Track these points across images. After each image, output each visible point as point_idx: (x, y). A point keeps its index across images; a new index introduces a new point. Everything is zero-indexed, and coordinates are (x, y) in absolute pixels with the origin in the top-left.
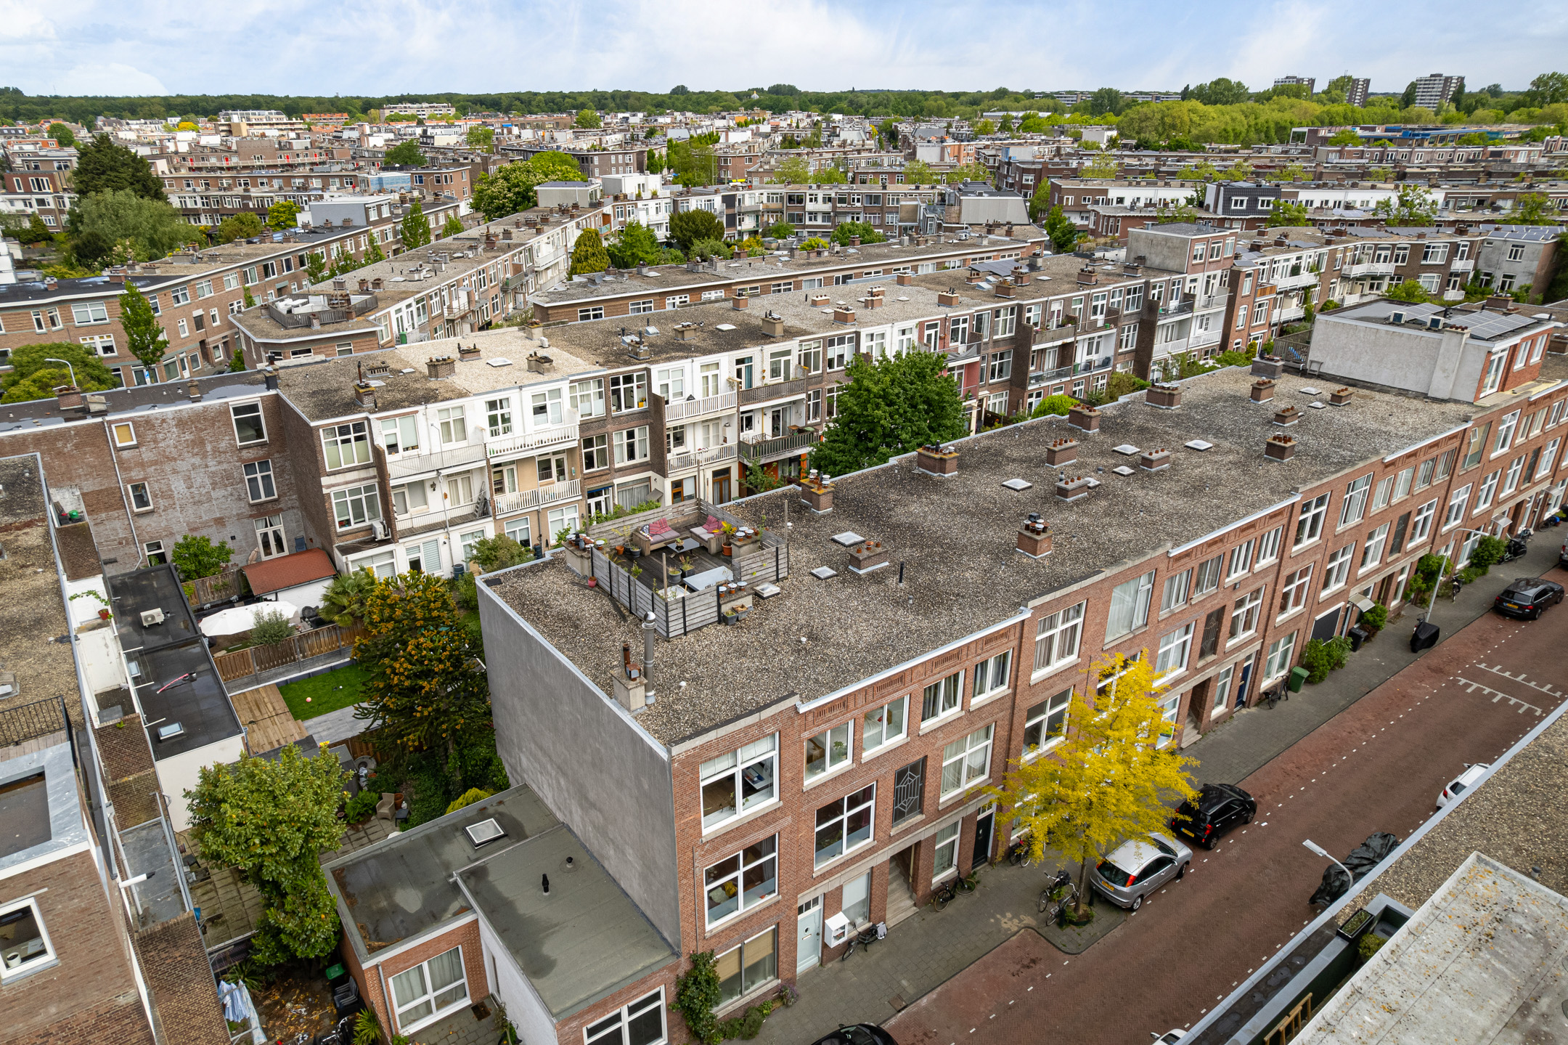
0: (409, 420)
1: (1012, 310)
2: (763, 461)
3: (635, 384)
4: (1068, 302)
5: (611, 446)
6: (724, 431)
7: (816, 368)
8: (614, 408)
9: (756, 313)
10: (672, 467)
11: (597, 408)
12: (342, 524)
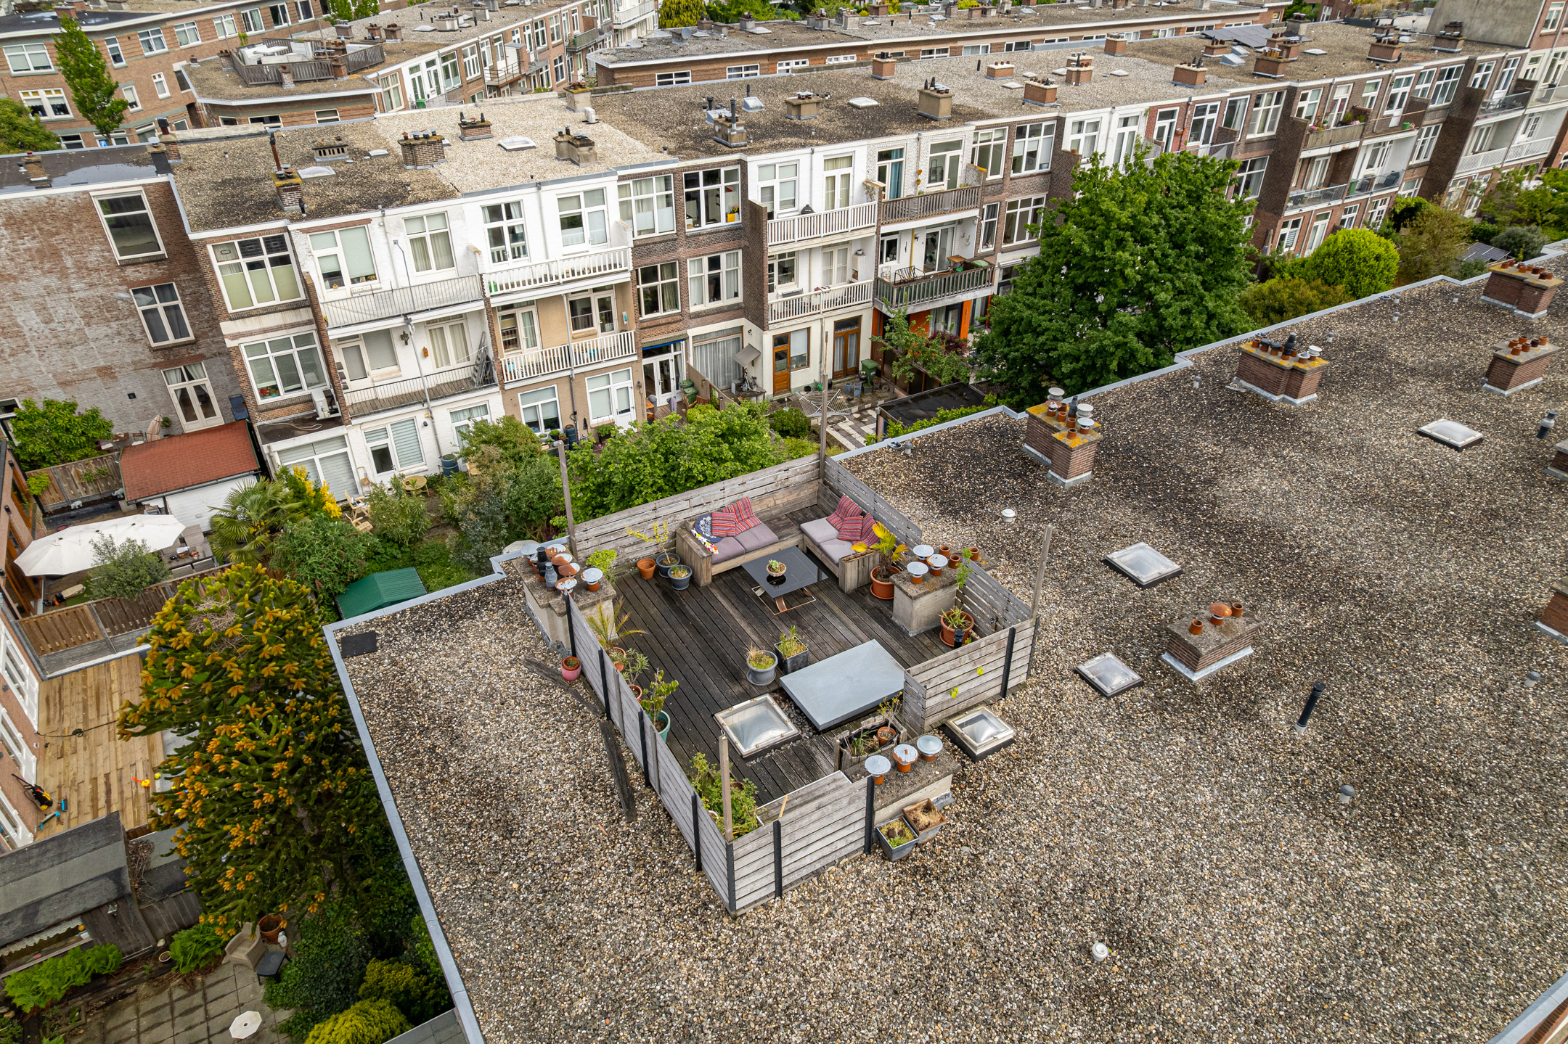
0: (356, 234)
1: (1280, 95)
2: (911, 310)
3: (722, 186)
4: (1359, 86)
5: (684, 280)
6: (855, 262)
7: (995, 171)
8: (689, 222)
9: (905, 83)
10: (776, 315)
11: (663, 221)
12: (264, 393)
